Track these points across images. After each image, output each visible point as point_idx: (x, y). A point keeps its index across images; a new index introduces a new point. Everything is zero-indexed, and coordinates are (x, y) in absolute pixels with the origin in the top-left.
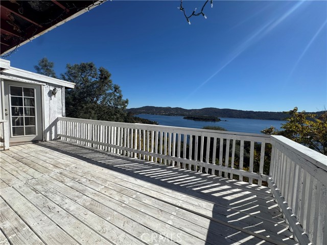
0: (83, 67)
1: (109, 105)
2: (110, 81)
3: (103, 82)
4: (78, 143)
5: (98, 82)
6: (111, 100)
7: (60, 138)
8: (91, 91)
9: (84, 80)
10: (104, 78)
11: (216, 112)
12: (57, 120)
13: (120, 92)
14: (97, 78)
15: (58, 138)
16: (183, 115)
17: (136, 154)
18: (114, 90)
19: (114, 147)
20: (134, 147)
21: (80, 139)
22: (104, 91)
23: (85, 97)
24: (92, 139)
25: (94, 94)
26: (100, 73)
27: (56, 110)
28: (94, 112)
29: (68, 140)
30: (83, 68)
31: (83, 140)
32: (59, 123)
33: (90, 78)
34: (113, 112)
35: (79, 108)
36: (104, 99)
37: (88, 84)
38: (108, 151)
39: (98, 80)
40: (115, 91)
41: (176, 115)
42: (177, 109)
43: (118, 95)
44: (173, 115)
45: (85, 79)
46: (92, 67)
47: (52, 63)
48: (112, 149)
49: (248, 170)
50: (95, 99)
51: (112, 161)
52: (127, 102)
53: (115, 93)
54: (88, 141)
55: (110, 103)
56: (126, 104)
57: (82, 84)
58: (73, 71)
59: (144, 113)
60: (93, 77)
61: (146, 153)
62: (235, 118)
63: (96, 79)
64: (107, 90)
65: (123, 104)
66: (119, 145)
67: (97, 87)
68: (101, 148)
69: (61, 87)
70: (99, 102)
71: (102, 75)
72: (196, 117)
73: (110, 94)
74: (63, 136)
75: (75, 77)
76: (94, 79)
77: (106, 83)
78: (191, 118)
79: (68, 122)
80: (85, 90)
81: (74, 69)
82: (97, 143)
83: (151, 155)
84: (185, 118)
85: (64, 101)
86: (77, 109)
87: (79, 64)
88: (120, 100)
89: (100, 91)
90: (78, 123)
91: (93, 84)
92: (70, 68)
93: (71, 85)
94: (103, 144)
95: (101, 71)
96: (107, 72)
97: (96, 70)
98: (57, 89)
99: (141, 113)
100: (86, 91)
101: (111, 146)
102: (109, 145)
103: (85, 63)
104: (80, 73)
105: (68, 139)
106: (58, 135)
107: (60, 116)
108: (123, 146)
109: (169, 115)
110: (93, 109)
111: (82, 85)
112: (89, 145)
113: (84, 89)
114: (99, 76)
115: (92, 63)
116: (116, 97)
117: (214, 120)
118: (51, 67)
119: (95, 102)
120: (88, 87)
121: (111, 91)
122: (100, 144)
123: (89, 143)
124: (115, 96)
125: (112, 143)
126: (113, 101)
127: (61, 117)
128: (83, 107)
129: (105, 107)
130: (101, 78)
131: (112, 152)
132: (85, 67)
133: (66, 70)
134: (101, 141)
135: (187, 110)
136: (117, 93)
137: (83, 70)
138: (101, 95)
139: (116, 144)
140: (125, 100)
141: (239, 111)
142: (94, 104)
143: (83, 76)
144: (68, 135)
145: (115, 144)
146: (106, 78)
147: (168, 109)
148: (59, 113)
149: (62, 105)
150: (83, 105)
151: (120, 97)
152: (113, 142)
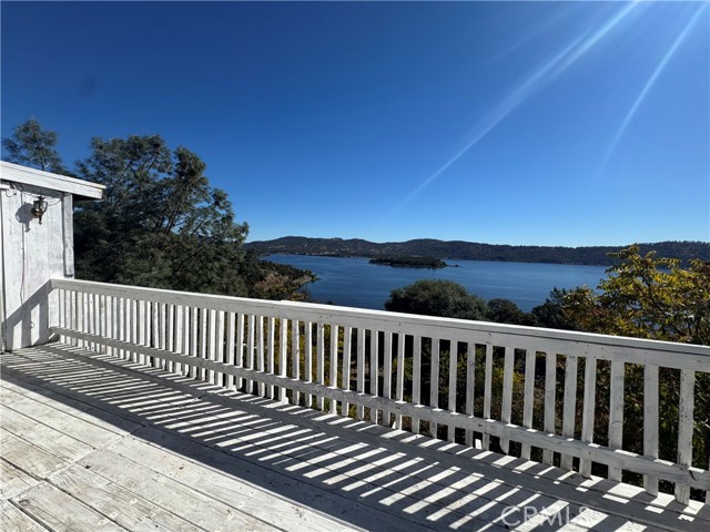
0: (135, 146)
1: (200, 237)
2: (203, 181)
3: (185, 182)
4: (109, 353)
5: (172, 182)
6: (206, 224)
7: (57, 339)
8: (156, 205)
9: (136, 177)
10: (189, 172)
11: (437, 249)
12: (48, 287)
13: (227, 206)
14: (170, 173)
15: (49, 338)
16: (369, 256)
17: (284, 391)
18: (213, 201)
19: (218, 367)
20: (277, 371)
21: (115, 344)
22: (189, 204)
23: (139, 219)
24: (152, 345)
25: (164, 211)
26: (177, 161)
27: (46, 259)
28: (162, 254)
29: (80, 345)
30: (135, 149)
31: (125, 346)
32: (53, 297)
33: (152, 171)
34: (212, 254)
35: (126, 244)
36: (190, 222)
37: (147, 186)
38: (198, 378)
39: (172, 177)
40: (217, 203)
41: (354, 255)
42: (355, 241)
43: (223, 212)
44: (349, 255)
45: (138, 174)
46: (157, 146)
47: (51, 135)
48: (212, 373)
49: (640, 451)
50: (166, 222)
51: (211, 422)
52: (245, 229)
53: (217, 209)
54: (140, 350)
55: (205, 233)
56: (243, 235)
57: (132, 186)
58: (109, 156)
59: (282, 251)
60: (161, 170)
61: (316, 388)
62: (475, 259)
63: (168, 176)
64: (196, 201)
65: (236, 235)
66: (231, 362)
67: (172, 194)
68: (178, 371)
69: (61, 195)
70: (175, 230)
71: (183, 165)
72: (395, 259)
73: (204, 212)
74: (67, 333)
75: (115, 169)
76: (162, 176)
77: (194, 186)
78: (388, 261)
79: (80, 294)
80: (139, 201)
81: (111, 149)
82: (167, 356)
83: (330, 396)
84: (372, 262)
85: (70, 234)
86: (120, 247)
87: (126, 140)
88: (229, 224)
89: (179, 203)
90: (109, 298)
91: (159, 188)
92: (101, 148)
93: (93, 191)
94: (184, 360)
95: (180, 156)
96: (196, 160)
97: (167, 154)
98: (47, 200)
99: (275, 252)
100: (144, 204)
101: (209, 366)
102: (202, 363)
103: (141, 136)
104: (127, 161)
105: (80, 341)
106: (51, 331)
107: (58, 276)
108: (245, 366)
109: (338, 256)
110: (160, 246)
111: (132, 189)
112: (143, 362)
113: (135, 197)
114: (174, 166)
115: (157, 138)
116: (219, 218)
117: (433, 265)
118: (50, 143)
119: (167, 231)
120: (147, 193)
121: (205, 205)
122: (176, 358)
123: (142, 356)
124: (216, 214)
125: (212, 357)
126: (211, 227)
127: (62, 278)
128: (134, 242)
129: (192, 243)
130: (181, 174)
131: (212, 381)
132: (140, 147)
133: (90, 153)
134: (179, 351)
135: (376, 244)
136: (221, 208)
137: (134, 154)
138: (180, 213)
139: (225, 361)
140: (241, 224)
141: (483, 245)
142: (162, 235)
143: (135, 168)
144: (80, 330)
145: (221, 360)
146: (192, 173)
147: (336, 243)
148: (53, 267)
149: (65, 246)
150: (136, 238)
151: (229, 218)
152: (215, 354)
